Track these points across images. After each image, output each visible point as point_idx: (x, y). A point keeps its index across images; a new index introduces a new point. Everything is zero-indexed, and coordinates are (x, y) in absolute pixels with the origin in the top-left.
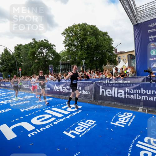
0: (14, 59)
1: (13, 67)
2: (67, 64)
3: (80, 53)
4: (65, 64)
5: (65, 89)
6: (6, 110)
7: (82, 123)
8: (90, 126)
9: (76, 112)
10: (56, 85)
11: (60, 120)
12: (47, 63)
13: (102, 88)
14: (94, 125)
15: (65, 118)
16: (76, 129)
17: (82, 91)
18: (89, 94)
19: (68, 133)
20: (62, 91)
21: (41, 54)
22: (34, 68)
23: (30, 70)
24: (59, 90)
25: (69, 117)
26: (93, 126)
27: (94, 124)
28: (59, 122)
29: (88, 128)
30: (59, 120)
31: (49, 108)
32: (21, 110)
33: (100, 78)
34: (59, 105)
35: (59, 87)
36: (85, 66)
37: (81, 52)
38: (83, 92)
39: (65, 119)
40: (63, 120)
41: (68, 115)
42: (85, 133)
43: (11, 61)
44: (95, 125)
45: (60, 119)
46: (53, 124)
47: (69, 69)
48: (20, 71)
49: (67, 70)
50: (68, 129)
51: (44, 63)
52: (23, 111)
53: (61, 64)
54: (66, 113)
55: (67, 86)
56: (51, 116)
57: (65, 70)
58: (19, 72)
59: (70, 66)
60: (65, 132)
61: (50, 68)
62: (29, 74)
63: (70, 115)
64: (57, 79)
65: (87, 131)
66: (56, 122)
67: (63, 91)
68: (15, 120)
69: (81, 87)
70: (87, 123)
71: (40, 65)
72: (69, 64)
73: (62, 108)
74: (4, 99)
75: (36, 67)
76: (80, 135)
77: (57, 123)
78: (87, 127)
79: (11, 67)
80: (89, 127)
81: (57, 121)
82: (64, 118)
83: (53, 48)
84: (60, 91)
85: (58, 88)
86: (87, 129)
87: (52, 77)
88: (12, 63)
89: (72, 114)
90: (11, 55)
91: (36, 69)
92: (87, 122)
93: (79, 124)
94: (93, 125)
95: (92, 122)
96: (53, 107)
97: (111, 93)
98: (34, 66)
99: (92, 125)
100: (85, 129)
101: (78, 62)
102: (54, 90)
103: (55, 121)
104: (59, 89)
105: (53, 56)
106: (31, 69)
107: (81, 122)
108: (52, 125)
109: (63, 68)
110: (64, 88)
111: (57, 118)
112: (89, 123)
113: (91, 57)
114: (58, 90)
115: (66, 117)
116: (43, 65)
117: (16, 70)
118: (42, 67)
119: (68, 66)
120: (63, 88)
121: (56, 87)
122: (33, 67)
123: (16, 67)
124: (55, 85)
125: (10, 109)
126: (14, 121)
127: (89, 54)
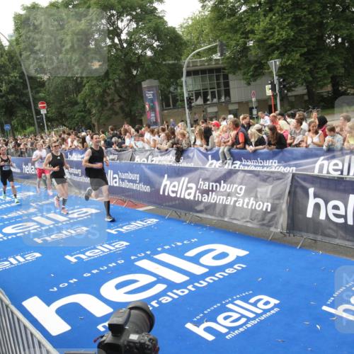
0: (16, 65)
1: (18, 97)
2: (211, 71)
3: (264, 23)
4: (203, 72)
5: (193, 191)
6: (29, 257)
7: (238, 302)
8: (259, 311)
9: (227, 271)
10: (168, 177)
11: (178, 292)
12: (135, 73)
13: (316, 196)
14: (272, 312)
15: (194, 287)
16: (220, 318)
17: (246, 200)
18: (269, 210)
19: (198, 327)
20: (182, 197)
21: (112, 39)
22: (88, 96)
23: (76, 103)
24: (176, 192)
25: (205, 284)
26: (268, 314)
27: (272, 308)
28: (176, 297)
29: (254, 319)
30: (175, 291)
31: (148, 252)
32: (68, 257)
33: (324, 147)
34: (179, 244)
35: (176, 183)
36: (280, 83)
37: (268, 19)
38: (248, 204)
39: (193, 289)
40: (187, 292)
41: (203, 276)
42: (241, 329)
43: (7, 74)
44: (276, 310)
45: (178, 290)
46: (159, 303)
47: (219, 92)
48: (43, 112)
49: (213, 94)
50: (198, 317)
51: (123, 75)
52: (73, 259)
53: (189, 74)
54: (198, 270)
55: (201, 182)
56: (153, 279)
57: (205, 95)
58: (38, 113)
59: (226, 77)
60: (189, 326)
61: (149, 95)
62: (72, 117)
63: (207, 279)
64: (173, 144)
65: (249, 326)
66: (167, 298)
67: (187, 197)
68: (58, 288)
69: (244, 187)
70: (255, 304)
71: (110, 83)
72: (218, 70)
73: (186, 254)
74: (12, 218)
75: (98, 90)
76: (227, 334)
77: (170, 299)
78: (252, 315)
79: (11, 97)
80: (258, 315)
81: (169, 294)
82: (190, 287)
83: (156, 9)
84: (178, 196)
85: (174, 186)
86: (249, 319)
87: (155, 141)
88: (11, 82)
89: (213, 275)
90: (6, 48)
91: (96, 98)
92: (252, 300)
93: (230, 306)
94: (269, 310)
95: (267, 303)
96: (159, 249)
97: (344, 214)
98: (87, 87)
99: (265, 311)
100: (243, 320)
101: (256, 62)
102: (161, 193)
103: (163, 293)
104: (175, 189)
105: (156, 44)
106: (79, 98)
107: (237, 299)
108: (157, 305)
109: (198, 87)
110: (191, 188)
111: (172, 286)
112: (260, 305)
113: (311, 39)
114: (173, 192)
115: (196, 284)
116: (122, 81)
117: (28, 106)
118: (117, 91)
119: (218, 78)
120: (187, 188)
121: (168, 183)
122: (86, 90)
123: (27, 95)
124: (166, 176)
125: (38, 255)
126: (55, 289)
127: (303, 24)
